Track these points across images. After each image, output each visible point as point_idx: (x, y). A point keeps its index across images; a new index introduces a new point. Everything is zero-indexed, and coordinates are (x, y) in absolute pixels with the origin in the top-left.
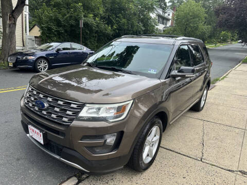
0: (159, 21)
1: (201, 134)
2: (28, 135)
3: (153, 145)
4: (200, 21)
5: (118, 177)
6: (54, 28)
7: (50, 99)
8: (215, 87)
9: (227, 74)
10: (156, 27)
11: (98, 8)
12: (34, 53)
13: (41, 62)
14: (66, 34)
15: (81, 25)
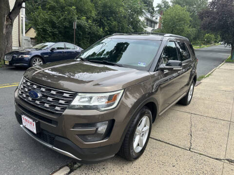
0: (147, 24)
1: (189, 126)
2: (21, 126)
3: (143, 135)
4: (186, 24)
5: (109, 166)
6: (49, 29)
7: (43, 90)
8: (201, 84)
9: (211, 72)
10: (145, 29)
11: (91, 11)
12: (29, 52)
13: (36, 60)
14: (60, 35)
15: (75, 27)
